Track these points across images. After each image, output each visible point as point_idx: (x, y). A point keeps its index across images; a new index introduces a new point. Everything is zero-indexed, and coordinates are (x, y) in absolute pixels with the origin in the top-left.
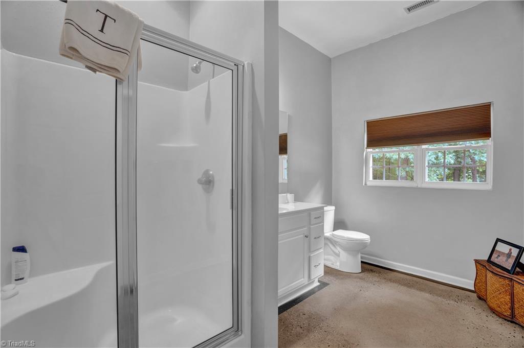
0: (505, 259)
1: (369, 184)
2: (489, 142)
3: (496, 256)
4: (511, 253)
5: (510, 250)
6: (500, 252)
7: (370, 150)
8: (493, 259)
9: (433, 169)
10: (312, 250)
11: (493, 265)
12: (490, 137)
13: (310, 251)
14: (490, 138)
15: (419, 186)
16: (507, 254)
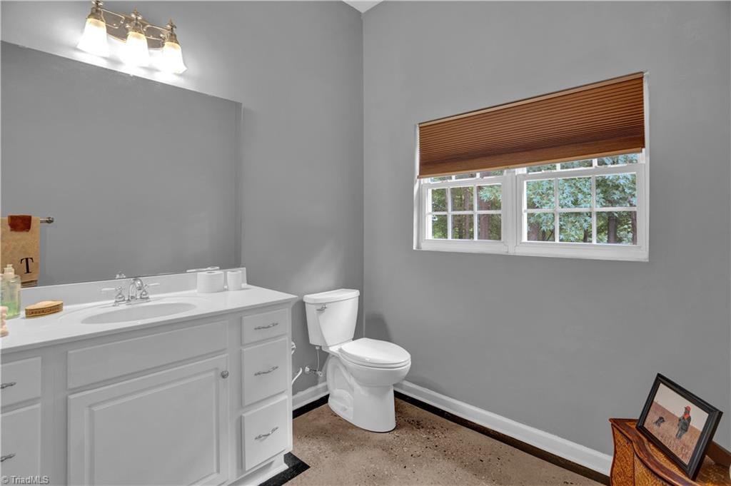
0: (674, 430)
1: (425, 247)
2: (643, 157)
3: (656, 418)
4: (689, 419)
5: (687, 410)
6: (664, 410)
7: (427, 181)
8: (650, 424)
9: (570, 219)
10: (247, 402)
11: (649, 441)
12: (644, 147)
13: (241, 405)
14: (643, 150)
15: (511, 252)
16: (680, 420)
